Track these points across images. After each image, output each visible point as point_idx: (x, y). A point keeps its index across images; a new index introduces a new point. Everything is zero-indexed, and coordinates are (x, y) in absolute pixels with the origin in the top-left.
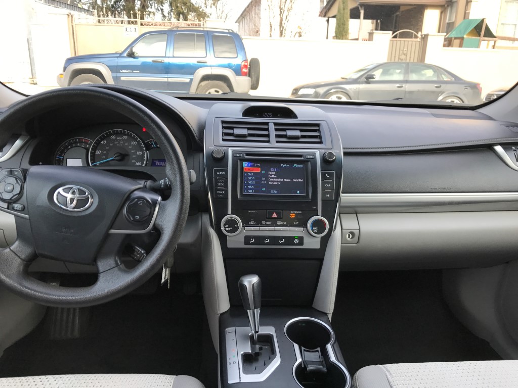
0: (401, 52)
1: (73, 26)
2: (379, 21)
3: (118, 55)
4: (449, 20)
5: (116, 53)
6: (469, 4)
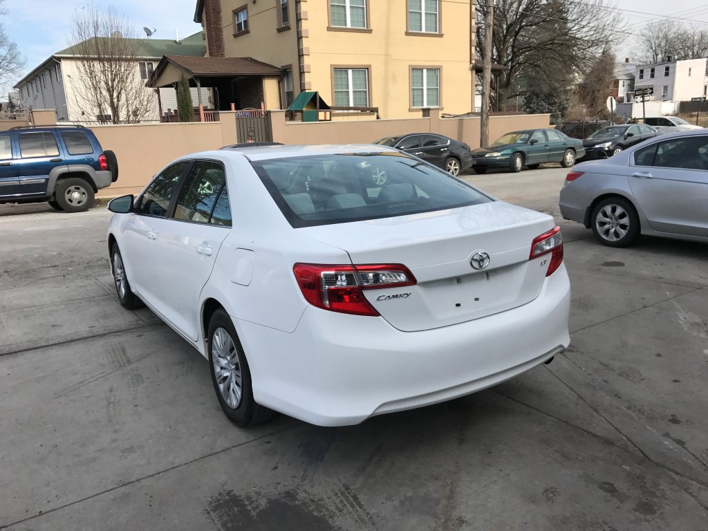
0: (249, 129)
2: (216, 88)
4: (288, 89)
6: (301, 58)
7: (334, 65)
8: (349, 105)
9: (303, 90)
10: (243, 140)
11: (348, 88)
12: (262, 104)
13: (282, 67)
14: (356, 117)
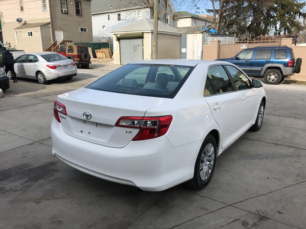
1: (219, 46)
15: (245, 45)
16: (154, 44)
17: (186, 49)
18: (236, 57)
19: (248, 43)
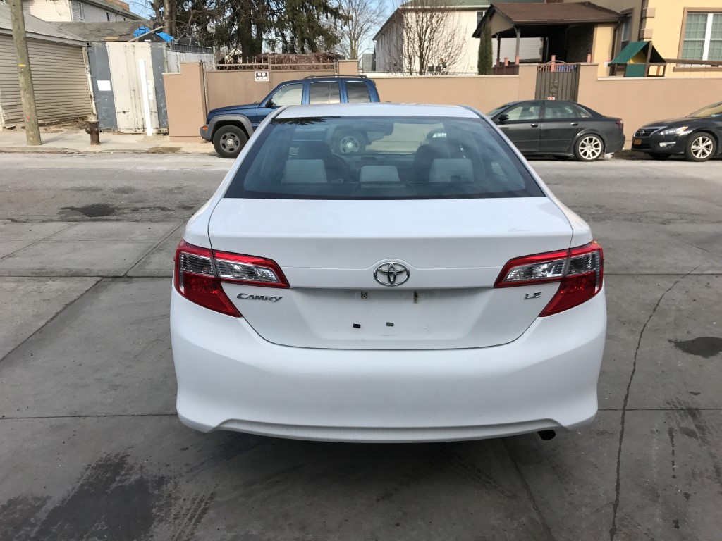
0: (552, 85)
1: (204, 74)
2: (547, 39)
3: (257, 106)
4: (624, 38)
5: (255, 104)
7: (688, 9)
8: (701, 58)
9: (640, 39)
10: (542, 96)
11: (704, 37)
12: (589, 56)
13: (622, 12)
14: (702, 73)
15: (264, 74)
16: (22, 68)
17: (109, 82)
18: (267, 101)
19: (270, 67)
